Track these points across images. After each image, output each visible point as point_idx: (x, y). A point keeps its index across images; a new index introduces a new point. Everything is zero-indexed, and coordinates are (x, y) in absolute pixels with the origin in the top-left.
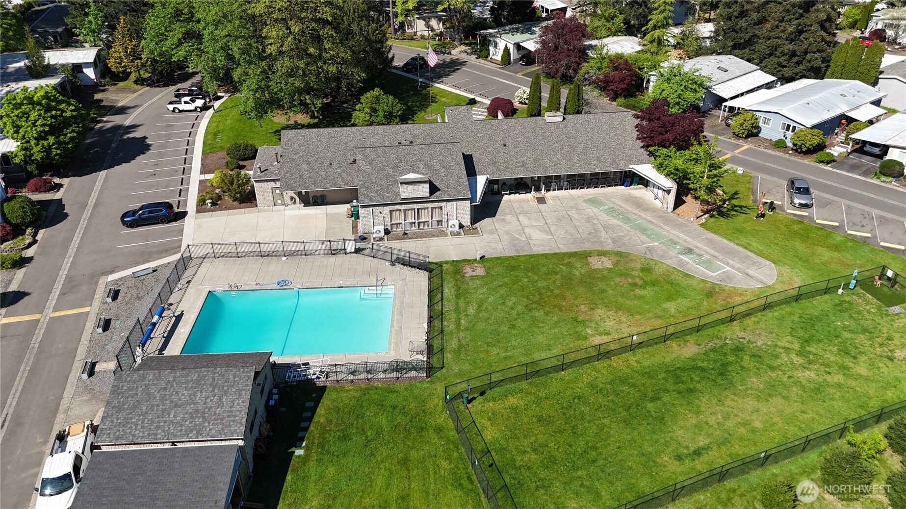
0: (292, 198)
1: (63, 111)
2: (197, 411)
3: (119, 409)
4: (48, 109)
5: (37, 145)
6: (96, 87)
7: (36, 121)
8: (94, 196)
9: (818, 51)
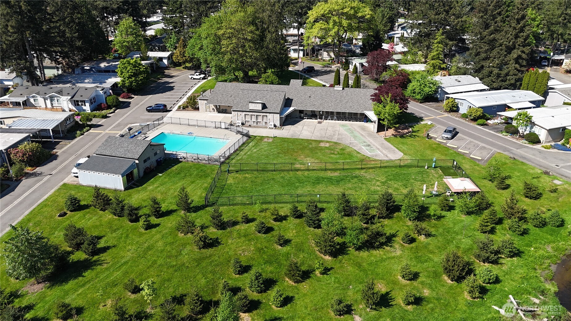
0: (213, 109)
1: (140, 68)
2: (127, 150)
3: (105, 145)
4: (135, 66)
5: (128, 80)
6: (167, 68)
7: (129, 70)
8: (143, 102)
9: (514, 75)
